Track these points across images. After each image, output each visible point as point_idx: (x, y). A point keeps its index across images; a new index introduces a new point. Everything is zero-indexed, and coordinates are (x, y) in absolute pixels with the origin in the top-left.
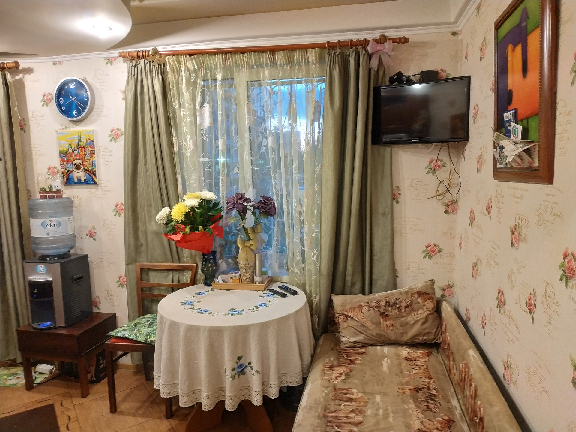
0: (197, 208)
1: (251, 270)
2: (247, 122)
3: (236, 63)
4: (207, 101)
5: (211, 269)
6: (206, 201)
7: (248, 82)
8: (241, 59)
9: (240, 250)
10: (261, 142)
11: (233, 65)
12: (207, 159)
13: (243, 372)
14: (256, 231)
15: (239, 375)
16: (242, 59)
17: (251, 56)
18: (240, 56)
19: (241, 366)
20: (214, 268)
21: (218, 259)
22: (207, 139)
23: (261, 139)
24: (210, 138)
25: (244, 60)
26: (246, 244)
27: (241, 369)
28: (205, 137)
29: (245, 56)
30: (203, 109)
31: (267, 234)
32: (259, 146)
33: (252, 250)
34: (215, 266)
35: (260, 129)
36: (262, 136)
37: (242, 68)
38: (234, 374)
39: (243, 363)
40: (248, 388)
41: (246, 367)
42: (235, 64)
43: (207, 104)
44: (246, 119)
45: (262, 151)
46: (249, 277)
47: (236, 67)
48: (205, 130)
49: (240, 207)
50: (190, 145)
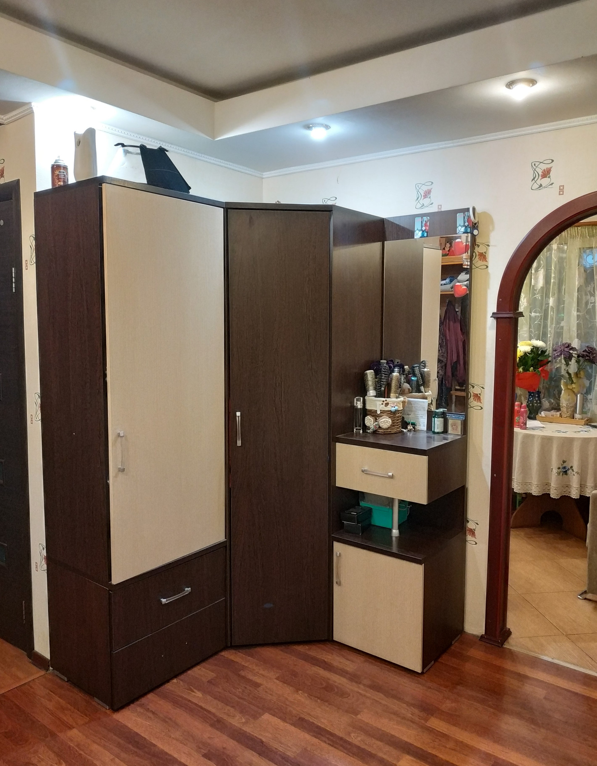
0: (529, 353)
1: (572, 409)
2: (577, 283)
3: (571, 235)
4: (542, 266)
5: (536, 405)
6: (536, 348)
7: (580, 248)
8: (575, 231)
9: (563, 392)
10: (589, 299)
11: (568, 236)
12: (538, 314)
13: (565, 473)
14: (578, 376)
15: (563, 474)
16: (577, 232)
17: (585, 229)
18: (575, 229)
19: (564, 468)
20: (539, 405)
21: (542, 398)
22: (539, 297)
23: (589, 297)
24: (542, 296)
25: (578, 232)
26: (569, 387)
27: (565, 470)
28: (537, 296)
29: (580, 230)
30: (538, 272)
31: (589, 380)
32: (587, 303)
33: (574, 392)
34: (539, 403)
35: (589, 289)
36: (590, 295)
37: (576, 238)
38: (559, 471)
39: (566, 466)
40: (568, 486)
41: (568, 469)
42: (569, 235)
43: (541, 269)
44: (577, 281)
45: (589, 307)
46: (569, 415)
47: (571, 238)
48: (538, 290)
49: (566, 354)
50: (524, 302)
